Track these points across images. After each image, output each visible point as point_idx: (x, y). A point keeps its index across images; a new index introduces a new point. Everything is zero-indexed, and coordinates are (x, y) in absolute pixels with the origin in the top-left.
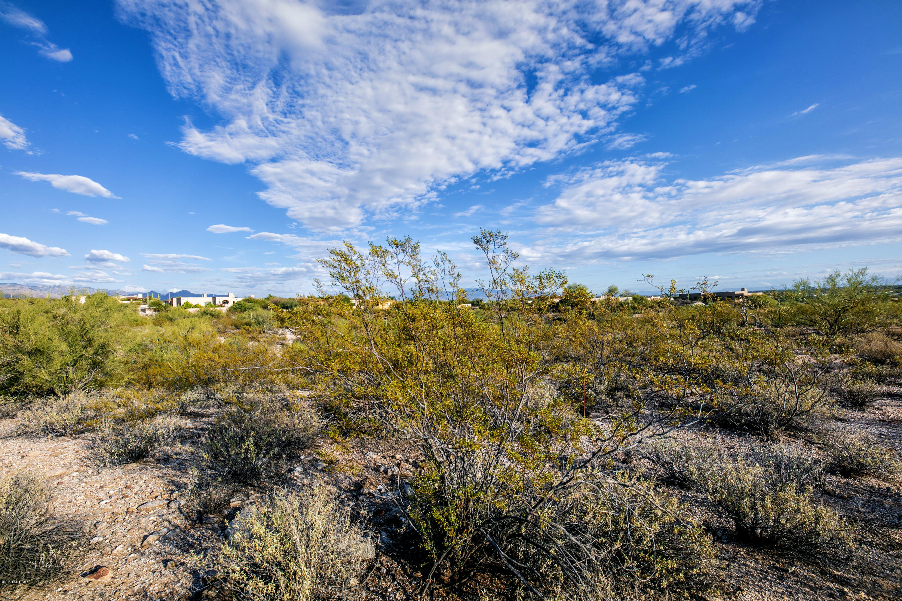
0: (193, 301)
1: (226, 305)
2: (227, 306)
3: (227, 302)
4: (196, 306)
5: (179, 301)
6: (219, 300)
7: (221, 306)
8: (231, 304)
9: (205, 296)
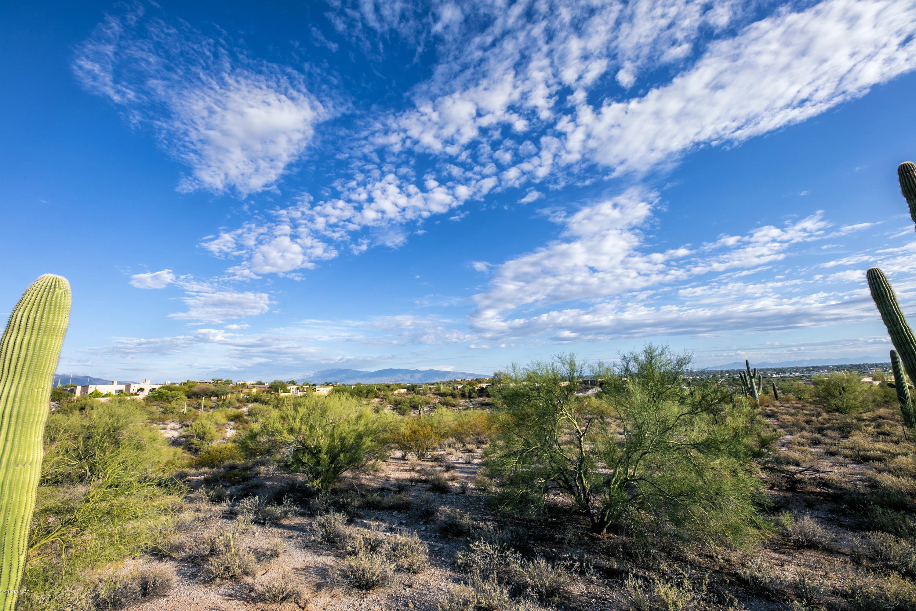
0: (103, 389)
1: (141, 393)
2: (142, 395)
3: (141, 390)
4: (107, 395)
5: (85, 388)
6: (134, 388)
7: (136, 394)
8: (146, 392)
9: (115, 383)
